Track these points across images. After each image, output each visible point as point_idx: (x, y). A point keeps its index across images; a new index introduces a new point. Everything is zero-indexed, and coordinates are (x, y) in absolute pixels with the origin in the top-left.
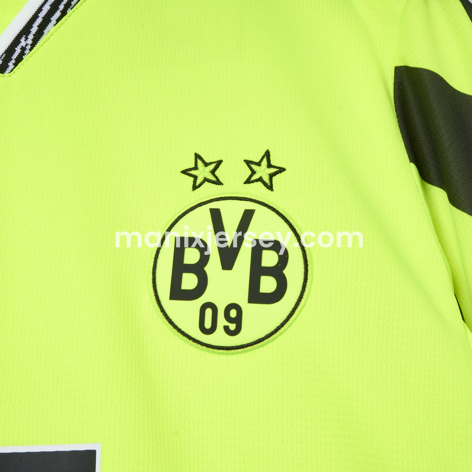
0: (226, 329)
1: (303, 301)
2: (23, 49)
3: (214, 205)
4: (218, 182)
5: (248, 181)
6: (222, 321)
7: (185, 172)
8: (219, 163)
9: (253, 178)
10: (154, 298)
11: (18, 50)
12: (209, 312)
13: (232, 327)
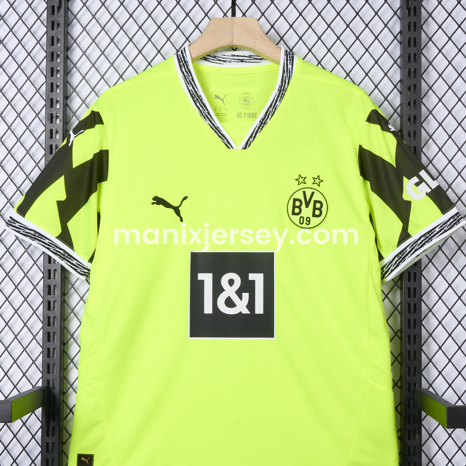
0: (306, 223)
1: (326, 217)
2: (251, 142)
3: (304, 190)
4: (305, 183)
5: (313, 184)
6: (305, 221)
7: (296, 180)
8: (306, 178)
9: (315, 183)
10: (287, 214)
11: (249, 142)
12: (302, 219)
13: (308, 223)
